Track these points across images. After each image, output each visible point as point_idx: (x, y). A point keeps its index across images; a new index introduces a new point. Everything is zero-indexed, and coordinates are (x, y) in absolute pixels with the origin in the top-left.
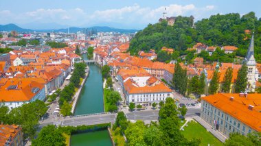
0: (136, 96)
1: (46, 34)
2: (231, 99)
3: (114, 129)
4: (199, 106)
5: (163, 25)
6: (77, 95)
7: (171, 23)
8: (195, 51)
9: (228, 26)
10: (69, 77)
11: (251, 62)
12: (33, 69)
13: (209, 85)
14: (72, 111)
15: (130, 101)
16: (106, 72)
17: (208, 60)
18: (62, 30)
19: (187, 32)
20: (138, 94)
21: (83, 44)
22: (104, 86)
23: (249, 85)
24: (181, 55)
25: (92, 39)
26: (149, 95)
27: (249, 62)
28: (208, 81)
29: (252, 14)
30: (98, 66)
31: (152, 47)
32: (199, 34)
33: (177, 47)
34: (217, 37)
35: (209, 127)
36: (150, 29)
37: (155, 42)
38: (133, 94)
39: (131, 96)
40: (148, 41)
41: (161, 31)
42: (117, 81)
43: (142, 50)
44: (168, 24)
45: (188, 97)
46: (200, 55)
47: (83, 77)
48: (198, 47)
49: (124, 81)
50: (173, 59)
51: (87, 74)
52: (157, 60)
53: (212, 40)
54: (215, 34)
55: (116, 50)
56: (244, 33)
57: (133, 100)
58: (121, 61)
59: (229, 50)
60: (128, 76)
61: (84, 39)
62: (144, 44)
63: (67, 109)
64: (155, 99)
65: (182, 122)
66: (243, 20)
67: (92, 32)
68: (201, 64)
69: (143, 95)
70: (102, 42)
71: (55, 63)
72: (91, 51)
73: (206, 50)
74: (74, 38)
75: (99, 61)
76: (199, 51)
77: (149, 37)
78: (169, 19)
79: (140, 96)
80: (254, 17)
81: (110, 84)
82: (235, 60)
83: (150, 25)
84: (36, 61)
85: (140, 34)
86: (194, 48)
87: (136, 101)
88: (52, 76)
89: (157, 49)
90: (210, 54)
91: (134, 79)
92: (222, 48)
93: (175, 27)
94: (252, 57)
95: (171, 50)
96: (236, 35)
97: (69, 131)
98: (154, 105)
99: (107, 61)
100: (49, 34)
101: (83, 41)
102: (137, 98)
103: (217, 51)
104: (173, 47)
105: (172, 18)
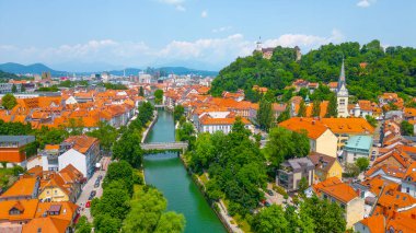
8: (293, 90)
18: (114, 73)
19: (288, 67)
20: (213, 125)
21: (149, 87)
22: (177, 128)
25: (160, 82)
27: (339, 93)
29: (376, 43)
30: (169, 112)
31: (240, 87)
33: (273, 86)
34: (324, 71)
36: (236, 66)
37: (245, 80)
38: (208, 125)
40: (236, 78)
42: (193, 122)
44: (264, 57)
46: (299, 94)
48: (298, 84)
49: (199, 117)
51: (155, 118)
55: (194, 92)
60: (204, 111)
62: (230, 83)
66: (364, 51)
67: (160, 74)
69: (219, 127)
70: (174, 85)
71: (116, 103)
73: (307, 87)
74: (135, 79)
75: (171, 106)
76: (298, 89)
78: (265, 51)
79: (215, 127)
85: (223, 72)
86: (294, 85)
90: (312, 92)
92: (328, 85)
93: (272, 60)
94: (343, 87)
95: (265, 89)
100: (98, 76)
101: (147, 84)
103: (320, 87)
104: (267, 86)
105: (269, 49)
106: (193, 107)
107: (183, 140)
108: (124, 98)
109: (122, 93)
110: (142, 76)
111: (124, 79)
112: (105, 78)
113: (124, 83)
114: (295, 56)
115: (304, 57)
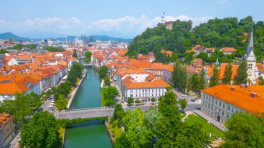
0: (134, 91)
1: (43, 41)
2: (233, 89)
3: (111, 123)
4: (199, 102)
5: (161, 29)
6: (73, 93)
7: (170, 28)
8: (194, 53)
9: (226, 29)
10: (65, 77)
11: (251, 58)
12: (28, 67)
13: (209, 82)
14: (68, 106)
15: (129, 96)
16: (103, 73)
17: (207, 61)
18: (59, 39)
19: (186, 36)
20: (136, 89)
21: (81, 50)
22: (102, 86)
23: (250, 82)
24: (179, 57)
25: (90, 45)
26: (148, 90)
27: (249, 58)
28: (208, 78)
29: (249, 19)
31: (150, 50)
32: (197, 37)
33: (176, 50)
34: (216, 39)
35: (210, 120)
36: (148, 33)
37: (154, 45)
38: (132, 89)
39: (129, 91)
40: (147, 44)
41: (159, 34)
42: (115, 81)
43: (141, 53)
44: (167, 28)
45: (187, 94)
46: (199, 57)
47: (80, 78)
48: (197, 49)
49: (123, 79)
50: (172, 61)
51: (84, 76)
52: (156, 61)
53: (211, 42)
54: (214, 36)
55: (115, 54)
56: (242, 35)
57: (132, 96)
58: (120, 63)
59: (228, 51)
60: (126, 73)
61: (82, 45)
62: (143, 47)
63: (62, 103)
64: (154, 95)
65: (182, 115)
66: (241, 24)
67: (90, 40)
68: (200, 65)
69: (141, 90)
70: (100, 48)
71: (52, 64)
72: (88, 55)
73: (205, 51)
74: (71, 45)
75: (97, 65)
76: (198, 53)
77: (148, 40)
78: (167, 23)
79: (138, 91)
80: (251, 21)
81: (108, 83)
82: (234, 61)
83: (148, 29)
84: (31, 62)
85: (137, 39)
86: (193, 50)
87: (134, 96)
88: (48, 74)
89: (155, 52)
90: (209, 55)
91: (133, 76)
92: (221, 50)
93: (173, 30)
94: (252, 53)
95: (170, 53)
96: (234, 37)
97: (64, 123)
98: (153, 100)
99: (105, 62)
100: (46, 41)
101: (81, 47)
102: (135, 93)
103: (216, 52)
104: (172, 50)
105: (170, 22)
106: (115, 67)
107: (108, 105)
108: (59, 59)
109: (60, 55)
110: (77, 41)
111: (65, 44)
112: (50, 43)
113: (63, 46)
114: (190, 27)
115: (197, 28)
